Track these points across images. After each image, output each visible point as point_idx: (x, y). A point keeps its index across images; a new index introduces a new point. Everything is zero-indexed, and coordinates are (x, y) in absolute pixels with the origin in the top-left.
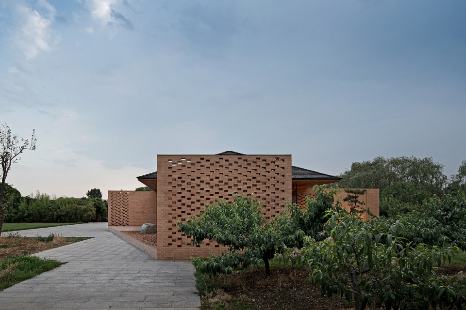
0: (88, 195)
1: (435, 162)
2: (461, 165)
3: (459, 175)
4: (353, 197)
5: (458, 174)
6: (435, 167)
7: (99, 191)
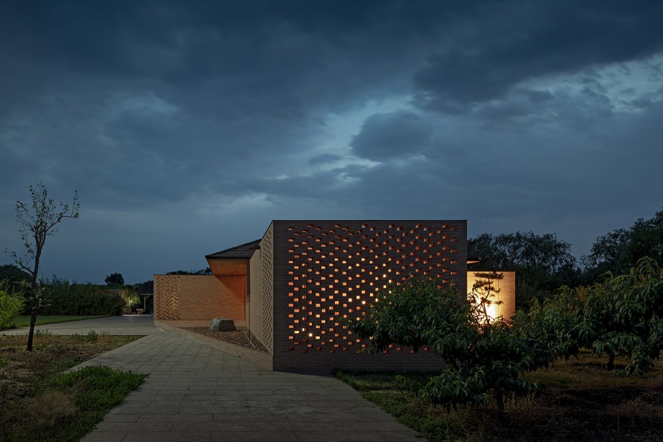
0: (106, 281)
1: (559, 239)
2: (595, 242)
3: (593, 255)
4: (486, 283)
5: (591, 254)
6: (559, 245)
7: (120, 276)
